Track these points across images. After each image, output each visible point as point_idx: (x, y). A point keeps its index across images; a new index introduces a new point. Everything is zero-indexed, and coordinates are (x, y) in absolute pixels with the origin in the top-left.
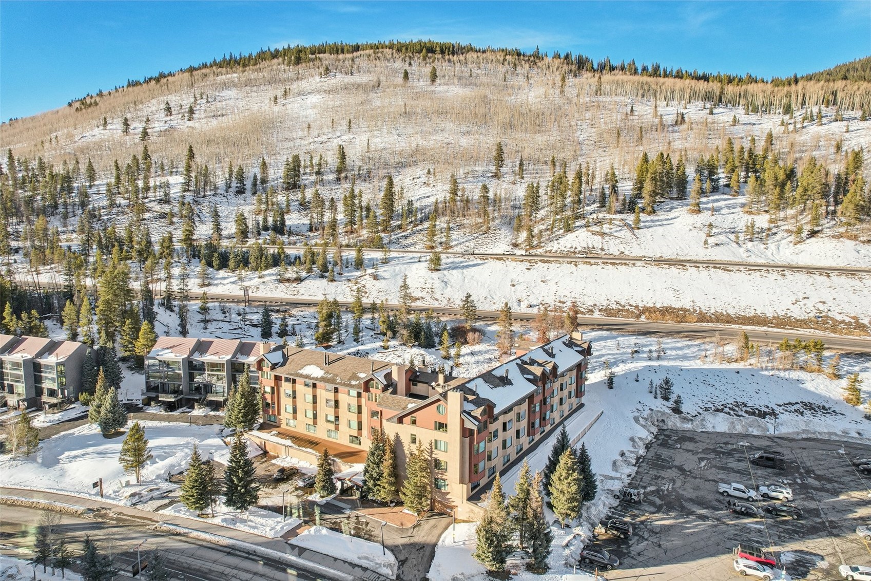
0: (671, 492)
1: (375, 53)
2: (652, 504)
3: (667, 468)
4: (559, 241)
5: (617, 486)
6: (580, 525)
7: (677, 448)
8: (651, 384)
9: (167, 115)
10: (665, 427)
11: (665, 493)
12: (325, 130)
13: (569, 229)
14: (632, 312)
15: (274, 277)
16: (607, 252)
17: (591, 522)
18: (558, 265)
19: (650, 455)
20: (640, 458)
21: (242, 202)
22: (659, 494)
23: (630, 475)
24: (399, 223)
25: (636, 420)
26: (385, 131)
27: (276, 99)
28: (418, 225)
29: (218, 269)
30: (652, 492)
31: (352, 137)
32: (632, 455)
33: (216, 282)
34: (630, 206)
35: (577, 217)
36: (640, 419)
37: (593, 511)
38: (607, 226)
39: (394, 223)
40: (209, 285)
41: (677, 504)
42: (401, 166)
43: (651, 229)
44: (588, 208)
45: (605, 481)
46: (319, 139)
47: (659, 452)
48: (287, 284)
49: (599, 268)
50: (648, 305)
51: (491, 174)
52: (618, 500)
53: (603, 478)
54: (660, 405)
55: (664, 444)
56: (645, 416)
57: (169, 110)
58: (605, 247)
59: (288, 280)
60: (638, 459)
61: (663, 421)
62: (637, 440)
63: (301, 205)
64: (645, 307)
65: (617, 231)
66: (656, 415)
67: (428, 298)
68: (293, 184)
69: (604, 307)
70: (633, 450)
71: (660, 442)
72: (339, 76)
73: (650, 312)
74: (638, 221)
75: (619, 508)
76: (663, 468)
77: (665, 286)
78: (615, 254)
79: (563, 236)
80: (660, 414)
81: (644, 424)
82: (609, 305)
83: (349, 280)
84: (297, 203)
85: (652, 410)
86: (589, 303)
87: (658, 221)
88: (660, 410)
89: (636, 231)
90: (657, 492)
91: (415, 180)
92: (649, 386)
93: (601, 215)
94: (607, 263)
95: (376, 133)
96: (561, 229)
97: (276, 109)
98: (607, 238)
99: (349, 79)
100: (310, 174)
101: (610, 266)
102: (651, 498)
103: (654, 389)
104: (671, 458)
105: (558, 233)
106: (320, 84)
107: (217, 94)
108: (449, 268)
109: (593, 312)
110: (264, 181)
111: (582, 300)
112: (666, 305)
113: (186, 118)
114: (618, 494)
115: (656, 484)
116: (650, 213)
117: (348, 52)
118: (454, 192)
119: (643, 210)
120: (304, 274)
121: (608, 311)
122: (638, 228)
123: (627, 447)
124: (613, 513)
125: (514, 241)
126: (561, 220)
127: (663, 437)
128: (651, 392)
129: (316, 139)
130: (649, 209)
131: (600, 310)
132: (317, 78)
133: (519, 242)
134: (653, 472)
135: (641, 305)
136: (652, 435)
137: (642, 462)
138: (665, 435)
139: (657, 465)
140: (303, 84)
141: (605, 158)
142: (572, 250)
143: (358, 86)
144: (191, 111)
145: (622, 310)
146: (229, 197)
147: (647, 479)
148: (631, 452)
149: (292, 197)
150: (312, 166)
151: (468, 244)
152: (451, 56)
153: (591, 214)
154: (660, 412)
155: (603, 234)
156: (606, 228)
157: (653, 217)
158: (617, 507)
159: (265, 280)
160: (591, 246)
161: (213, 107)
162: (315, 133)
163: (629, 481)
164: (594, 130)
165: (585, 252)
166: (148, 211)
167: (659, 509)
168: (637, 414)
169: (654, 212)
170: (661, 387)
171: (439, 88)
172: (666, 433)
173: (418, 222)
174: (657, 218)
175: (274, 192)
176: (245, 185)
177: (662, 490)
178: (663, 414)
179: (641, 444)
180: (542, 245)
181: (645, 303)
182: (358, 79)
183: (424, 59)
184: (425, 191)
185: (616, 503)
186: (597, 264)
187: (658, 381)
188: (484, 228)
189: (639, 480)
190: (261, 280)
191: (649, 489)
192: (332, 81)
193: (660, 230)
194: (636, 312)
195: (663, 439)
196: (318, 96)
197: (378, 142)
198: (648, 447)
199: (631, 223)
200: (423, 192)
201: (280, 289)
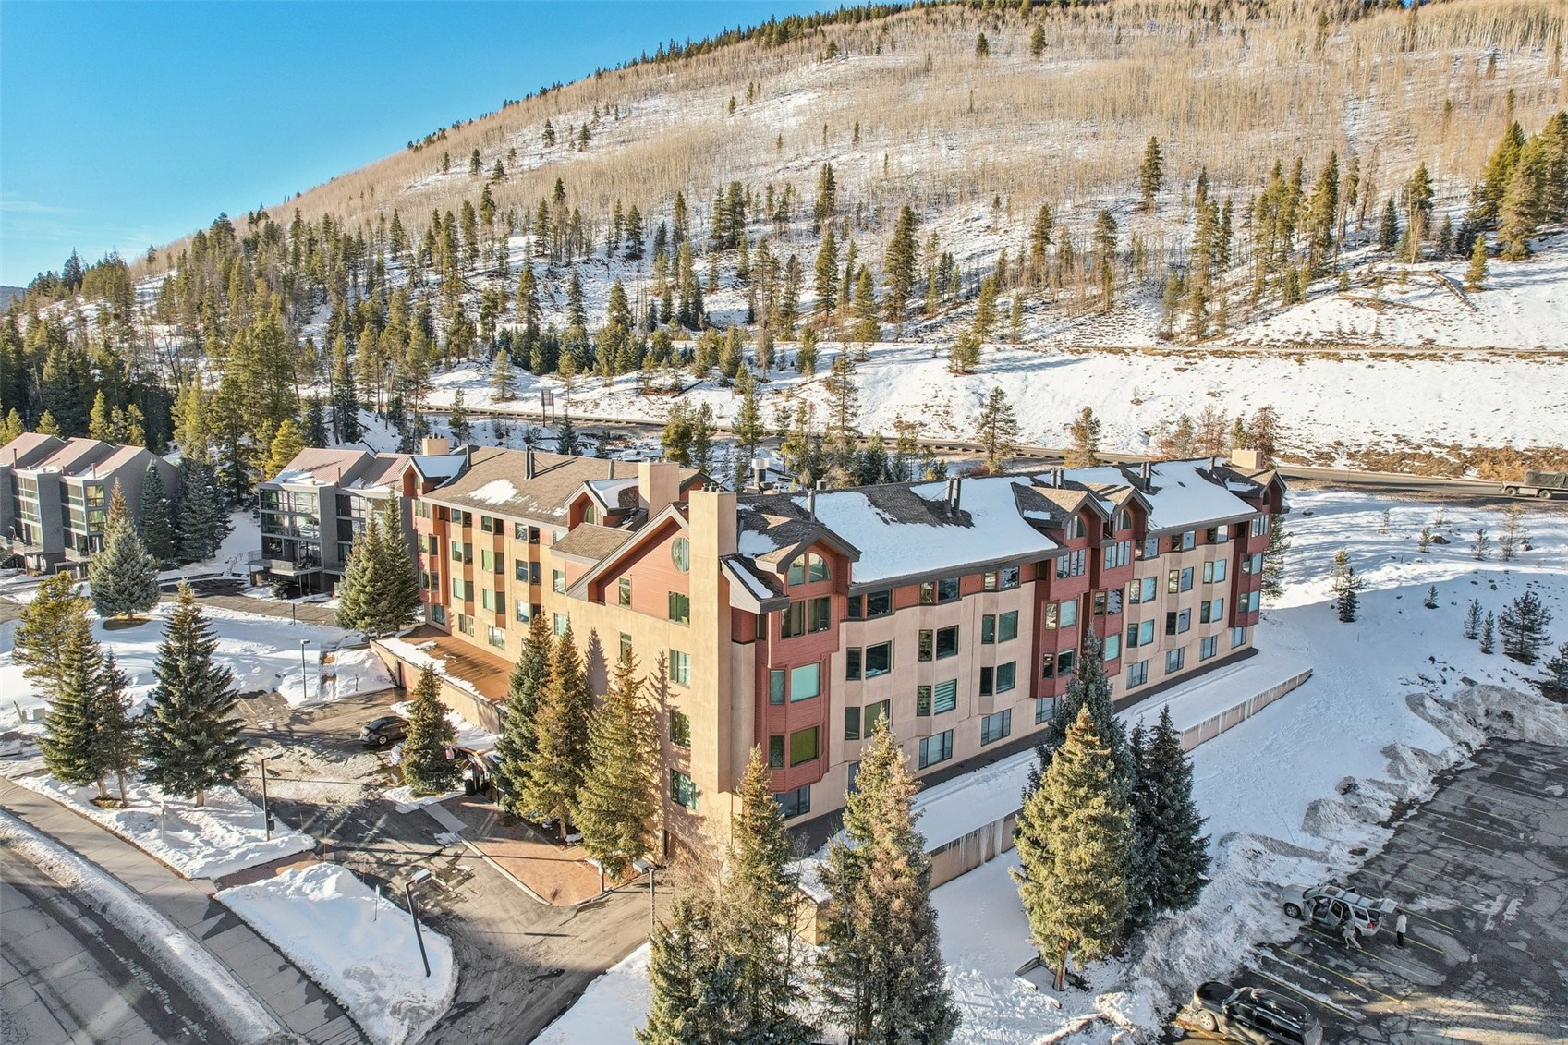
0: (1514, 927)
1: (927, 13)
2: (1432, 958)
3: (1505, 849)
4: (1268, 322)
5: (1305, 876)
6: (1127, 986)
7: (1551, 795)
8: (1475, 612)
9: (546, 146)
10: (1513, 735)
11: (1489, 925)
12: (812, 148)
13: (1295, 297)
14: (1442, 461)
15: (634, 385)
16: (1388, 340)
17: (1172, 981)
18: (1256, 362)
19: (1445, 803)
20: (1410, 806)
21: (635, 274)
22: (1463, 927)
23: (1362, 852)
24: (922, 302)
25: (1415, 703)
26: (925, 142)
27: (733, 105)
28: (961, 304)
29: (539, 374)
30: (1438, 915)
31: (858, 156)
32: (1382, 795)
33: (527, 395)
34: (1462, 243)
35: (1318, 274)
36: (1428, 702)
37: (1192, 944)
38: (1396, 286)
39: (911, 303)
40: (513, 398)
41: (1536, 973)
42: (942, 200)
43: (1515, 291)
44: (1352, 255)
45: (1268, 855)
46: (796, 163)
47: (1481, 798)
48: (653, 398)
49: (1361, 366)
50: (1489, 445)
51: (1133, 207)
52: (1297, 924)
53: (1258, 846)
54: (1497, 670)
55: (1503, 779)
56: (1448, 698)
57: (550, 134)
58: (1385, 331)
59: (658, 391)
60: (1400, 809)
61: (1507, 716)
62: (1408, 755)
63: (739, 276)
64: (1479, 448)
65: (1422, 297)
66: (1486, 699)
67: (935, 426)
68: (727, 241)
69: (1364, 449)
70: (1388, 779)
71: (1488, 771)
72: (854, 58)
73: (1494, 461)
74: (1482, 273)
75: (1295, 951)
76: (1489, 845)
77: (1546, 401)
78: (1409, 343)
79: (1280, 311)
80: (1496, 697)
81: (1440, 716)
82: (1377, 443)
83: (778, 392)
84: (733, 273)
85: (1472, 683)
86: (1324, 438)
87: (1542, 272)
88: (1500, 684)
89: (1473, 296)
90: (1455, 921)
91: (969, 224)
92: (1469, 618)
93: (1381, 267)
94: (1382, 355)
95: (907, 147)
96: (1278, 298)
97: (731, 121)
98: (1391, 312)
99: (873, 61)
100: (765, 222)
101: (1391, 363)
102: (1430, 935)
103: (1481, 630)
104: (1526, 820)
105: (1269, 307)
106: (818, 74)
107: (635, 105)
108: (999, 369)
109: (1332, 459)
110: (679, 237)
111: (1304, 434)
112: (1543, 444)
113: (577, 147)
114: (1300, 902)
115: (1456, 893)
116: (1515, 257)
117: (878, 16)
118: (1042, 236)
119: (1497, 252)
120: (691, 380)
121: (1372, 458)
122: (1481, 289)
123: (1369, 769)
124: (1266, 963)
125: (1165, 329)
126: (1278, 283)
127: (1501, 759)
128: (1473, 637)
129: (790, 164)
130: (1516, 246)
131: (1351, 456)
132: (814, 66)
133: (1176, 329)
134: (1450, 854)
135: (1468, 443)
136: (1464, 750)
137: (1414, 818)
138: (1509, 756)
139: (1467, 833)
140: (789, 79)
141: (1408, 165)
142: (1299, 339)
143: (883, 72)
144: (586, 136)
145: (1413, 457)
146: (611, 265)
147: (1420, 870)
148: (1381, 785)
149: (725, 263)
150: (771, 207)
151: (1060, 337)
152: (1080, 9)
153: (1356, 265)
154: (1499, 689)
155: (1382, 305)
156: (1390, 291)
157: (1523, 266)
158: (1287, 945)
159: (613, 389)
160: (1347, 329)
161: (624, 127)
162: (792, 155)
163: (1353, 869)
164: (1387, 113)
165: (1331, 343)
166: (468, 291)
167: (1454, 981)
168: (1417, 689)
169: (1528, 253)
170: (1506, 622)
171: (1050, 64)
172: (1515, 750)
173: (963, 300)
174: (1535, 267)
175: (693, 255)
176: (642, 243)
177: (1475, 915)
178: (1511, 696)
179: (1421, 768)
180: (1230, 331)
181: (1481, 441)
182: (889, 60)
183: (1025, 16)
184: (988, 241)
185: (1285, 930)
186: (1357, 359)
187: (1498, 604)
188: (1101, 305)
189: (1391, 869)
190: (607, 390)
191: (1423, 904)
192: (841, 68)
193: (1545, 291)
194: (1452, 460)
195: (1502, 766)
196: (811, 95)
197: (907, 160)
198: (1443, 780)
199: (1460, 278)
200: (981, 244)
201: (638, 405)
